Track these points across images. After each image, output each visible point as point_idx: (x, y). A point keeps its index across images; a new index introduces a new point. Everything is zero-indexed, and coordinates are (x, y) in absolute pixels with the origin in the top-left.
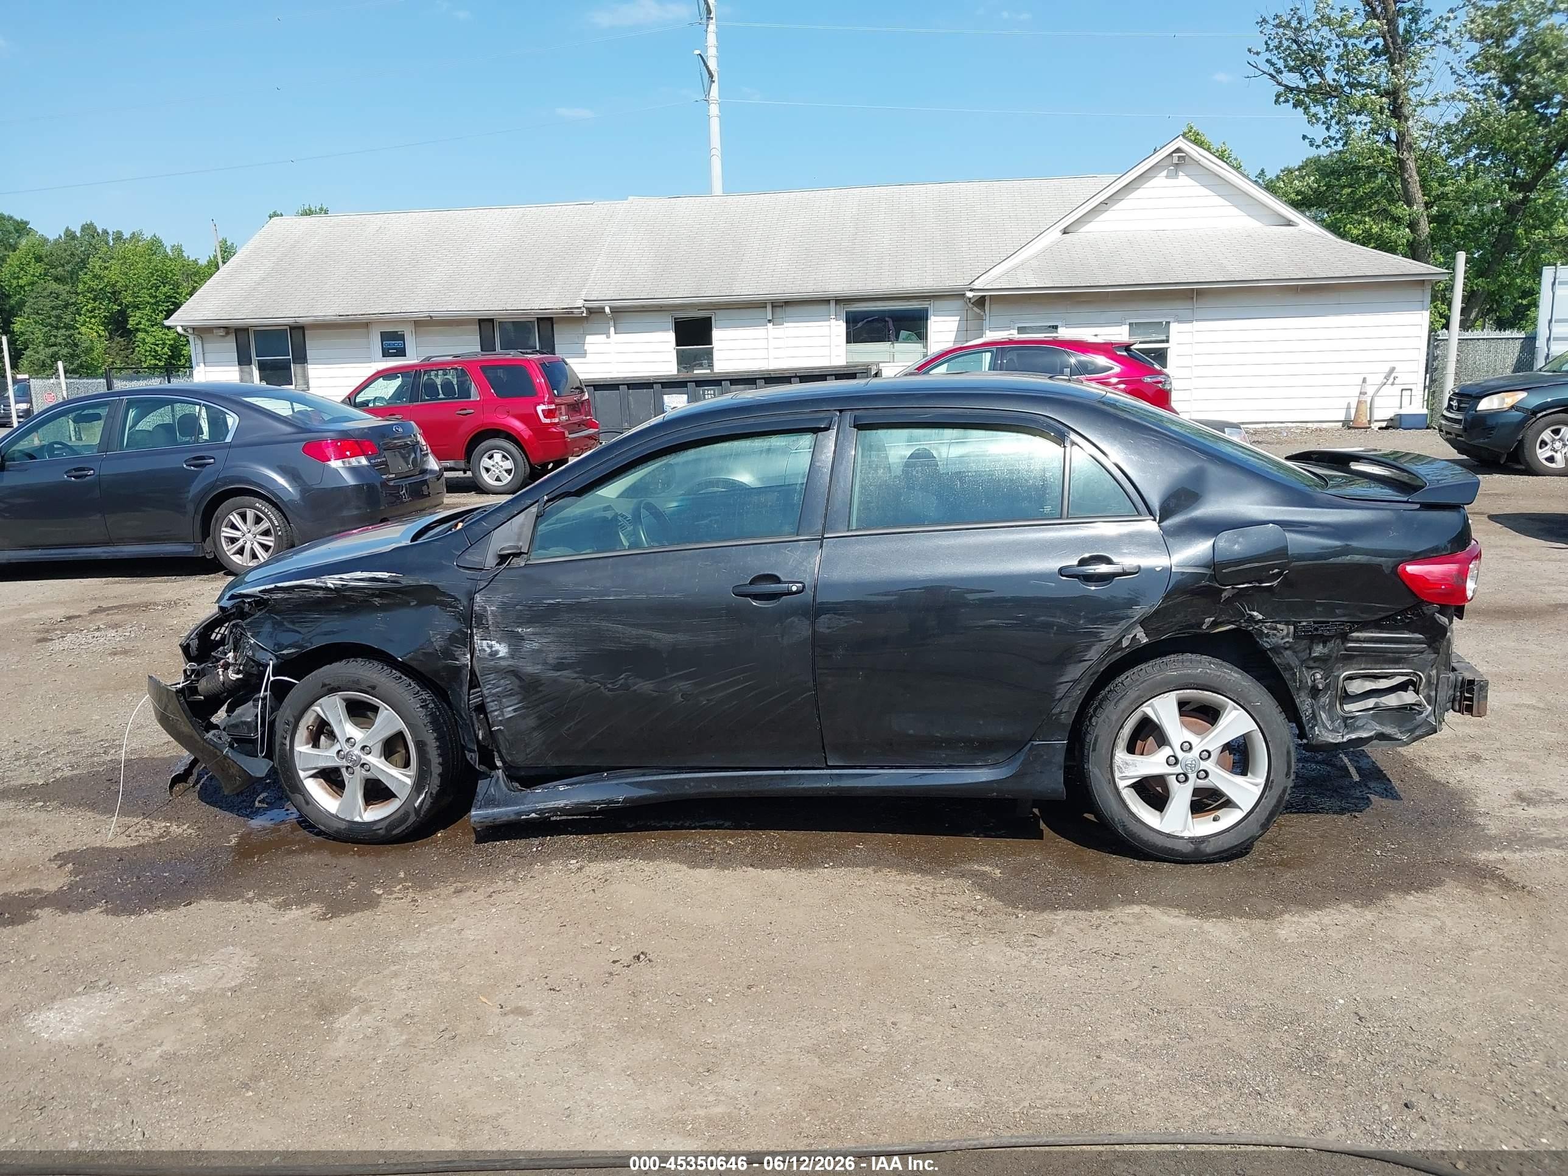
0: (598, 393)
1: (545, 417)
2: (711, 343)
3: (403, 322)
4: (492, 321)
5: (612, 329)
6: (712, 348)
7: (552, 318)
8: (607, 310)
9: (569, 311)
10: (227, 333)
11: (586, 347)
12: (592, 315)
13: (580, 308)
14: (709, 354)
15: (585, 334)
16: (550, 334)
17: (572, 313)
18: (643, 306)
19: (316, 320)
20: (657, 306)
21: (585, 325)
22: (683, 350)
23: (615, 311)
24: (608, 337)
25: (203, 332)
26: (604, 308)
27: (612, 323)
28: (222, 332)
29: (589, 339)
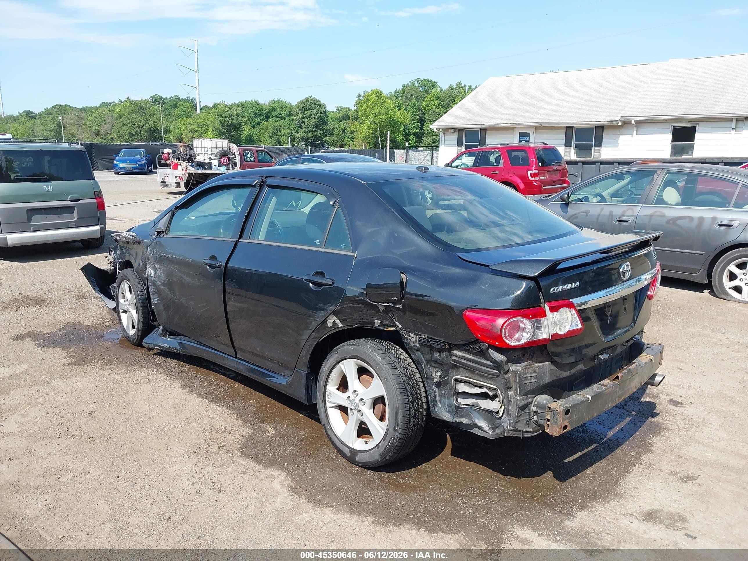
0: (602, 166)
1: (531, 176)
2: (694, 142)
3: (530, 127)
4: (572, 127)
5: (635, 132)
6: (694, 144)
7: (603, 126)
8: (633, 122)
9: (611, 122)
10: (455, 132)
11: (619, 142)
12: (626, 125)
13: (617, 121)
14: (692, 146)
15: (620, 135)
16: (601, 134)
17: (612, 123)
18: (655, 120)
19: (490, 126)
20: (664, 120)
21: (621, 130)
22: (676, 145)
23: (637, 122)
24: (632, 137)
25: (445, 130)
26: (631, 121)
27: (635, 129)
28: (452, 131)
29: (622, 137)
